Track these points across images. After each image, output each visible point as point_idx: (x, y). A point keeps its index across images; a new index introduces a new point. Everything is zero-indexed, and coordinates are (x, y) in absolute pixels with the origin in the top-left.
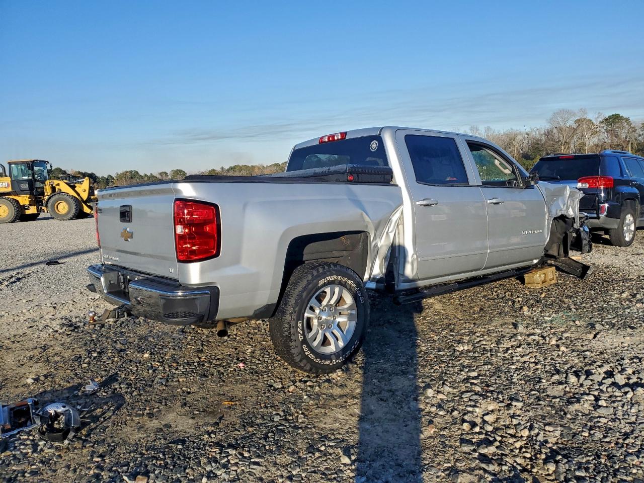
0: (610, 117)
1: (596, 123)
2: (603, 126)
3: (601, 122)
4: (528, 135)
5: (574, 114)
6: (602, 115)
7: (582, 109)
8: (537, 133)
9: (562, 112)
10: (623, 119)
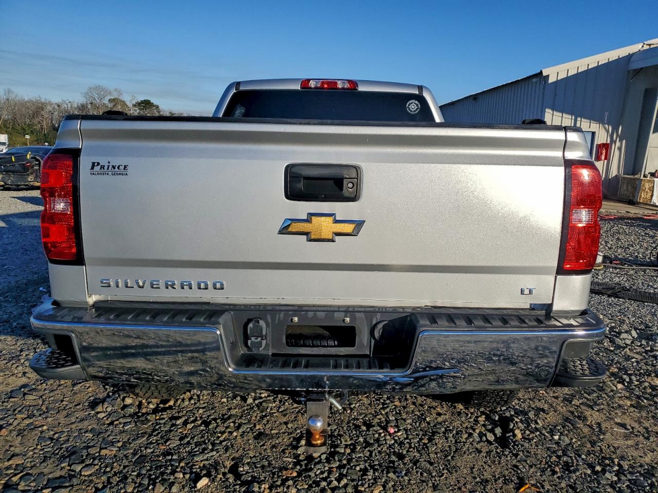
0: (142, 102)
1: (130, 105)
2: (136, 109)
3: (134, 106)
4: (59, 106)
5: (110, 93)
6: (136, 98)
7: (116, 89)
8: (69, 106)
9: (98, 88)
10: (153, 106)
